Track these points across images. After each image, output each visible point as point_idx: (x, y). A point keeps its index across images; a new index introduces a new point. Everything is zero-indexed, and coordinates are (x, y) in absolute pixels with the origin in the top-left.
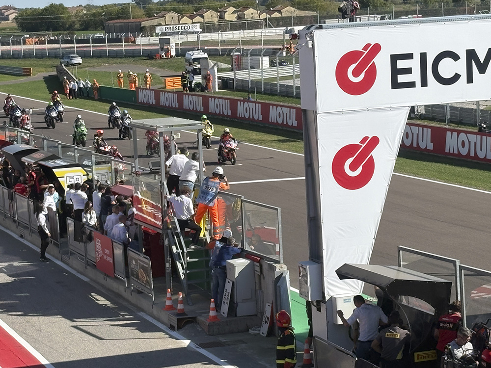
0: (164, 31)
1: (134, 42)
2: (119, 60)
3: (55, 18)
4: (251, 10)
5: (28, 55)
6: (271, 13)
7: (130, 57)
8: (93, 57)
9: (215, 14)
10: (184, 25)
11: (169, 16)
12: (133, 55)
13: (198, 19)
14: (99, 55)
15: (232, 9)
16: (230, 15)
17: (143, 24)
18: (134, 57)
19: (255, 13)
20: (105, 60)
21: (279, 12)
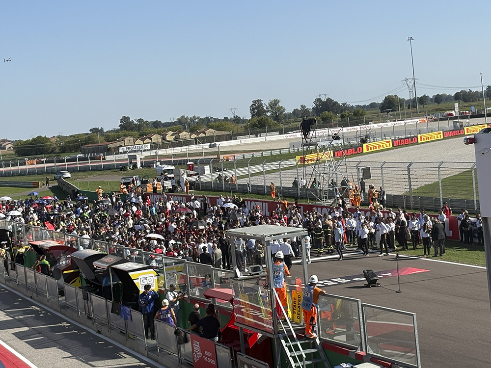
0: (125, 150)
1: (105, 159)
2: (99, 172)
3: (41, 146)
4: (184, 133)
5: (31, 173)
6: (198, 134)
7: (107, 169)
8: (79, 171)
9: (159, 136)
10: (139, 146)
11: (126, 140)
12: (109, 168)
13: (147, 140)
14: (84, 170)
15: (171, 133)
16: (170, 137)
17: (109, 146)
18: (110, 169)
19: (187, 135)
20: (90, 172)
21: (204, 133)
